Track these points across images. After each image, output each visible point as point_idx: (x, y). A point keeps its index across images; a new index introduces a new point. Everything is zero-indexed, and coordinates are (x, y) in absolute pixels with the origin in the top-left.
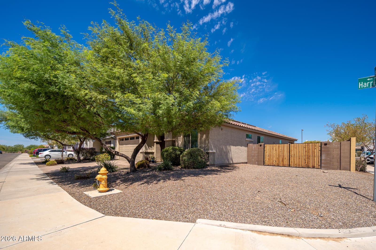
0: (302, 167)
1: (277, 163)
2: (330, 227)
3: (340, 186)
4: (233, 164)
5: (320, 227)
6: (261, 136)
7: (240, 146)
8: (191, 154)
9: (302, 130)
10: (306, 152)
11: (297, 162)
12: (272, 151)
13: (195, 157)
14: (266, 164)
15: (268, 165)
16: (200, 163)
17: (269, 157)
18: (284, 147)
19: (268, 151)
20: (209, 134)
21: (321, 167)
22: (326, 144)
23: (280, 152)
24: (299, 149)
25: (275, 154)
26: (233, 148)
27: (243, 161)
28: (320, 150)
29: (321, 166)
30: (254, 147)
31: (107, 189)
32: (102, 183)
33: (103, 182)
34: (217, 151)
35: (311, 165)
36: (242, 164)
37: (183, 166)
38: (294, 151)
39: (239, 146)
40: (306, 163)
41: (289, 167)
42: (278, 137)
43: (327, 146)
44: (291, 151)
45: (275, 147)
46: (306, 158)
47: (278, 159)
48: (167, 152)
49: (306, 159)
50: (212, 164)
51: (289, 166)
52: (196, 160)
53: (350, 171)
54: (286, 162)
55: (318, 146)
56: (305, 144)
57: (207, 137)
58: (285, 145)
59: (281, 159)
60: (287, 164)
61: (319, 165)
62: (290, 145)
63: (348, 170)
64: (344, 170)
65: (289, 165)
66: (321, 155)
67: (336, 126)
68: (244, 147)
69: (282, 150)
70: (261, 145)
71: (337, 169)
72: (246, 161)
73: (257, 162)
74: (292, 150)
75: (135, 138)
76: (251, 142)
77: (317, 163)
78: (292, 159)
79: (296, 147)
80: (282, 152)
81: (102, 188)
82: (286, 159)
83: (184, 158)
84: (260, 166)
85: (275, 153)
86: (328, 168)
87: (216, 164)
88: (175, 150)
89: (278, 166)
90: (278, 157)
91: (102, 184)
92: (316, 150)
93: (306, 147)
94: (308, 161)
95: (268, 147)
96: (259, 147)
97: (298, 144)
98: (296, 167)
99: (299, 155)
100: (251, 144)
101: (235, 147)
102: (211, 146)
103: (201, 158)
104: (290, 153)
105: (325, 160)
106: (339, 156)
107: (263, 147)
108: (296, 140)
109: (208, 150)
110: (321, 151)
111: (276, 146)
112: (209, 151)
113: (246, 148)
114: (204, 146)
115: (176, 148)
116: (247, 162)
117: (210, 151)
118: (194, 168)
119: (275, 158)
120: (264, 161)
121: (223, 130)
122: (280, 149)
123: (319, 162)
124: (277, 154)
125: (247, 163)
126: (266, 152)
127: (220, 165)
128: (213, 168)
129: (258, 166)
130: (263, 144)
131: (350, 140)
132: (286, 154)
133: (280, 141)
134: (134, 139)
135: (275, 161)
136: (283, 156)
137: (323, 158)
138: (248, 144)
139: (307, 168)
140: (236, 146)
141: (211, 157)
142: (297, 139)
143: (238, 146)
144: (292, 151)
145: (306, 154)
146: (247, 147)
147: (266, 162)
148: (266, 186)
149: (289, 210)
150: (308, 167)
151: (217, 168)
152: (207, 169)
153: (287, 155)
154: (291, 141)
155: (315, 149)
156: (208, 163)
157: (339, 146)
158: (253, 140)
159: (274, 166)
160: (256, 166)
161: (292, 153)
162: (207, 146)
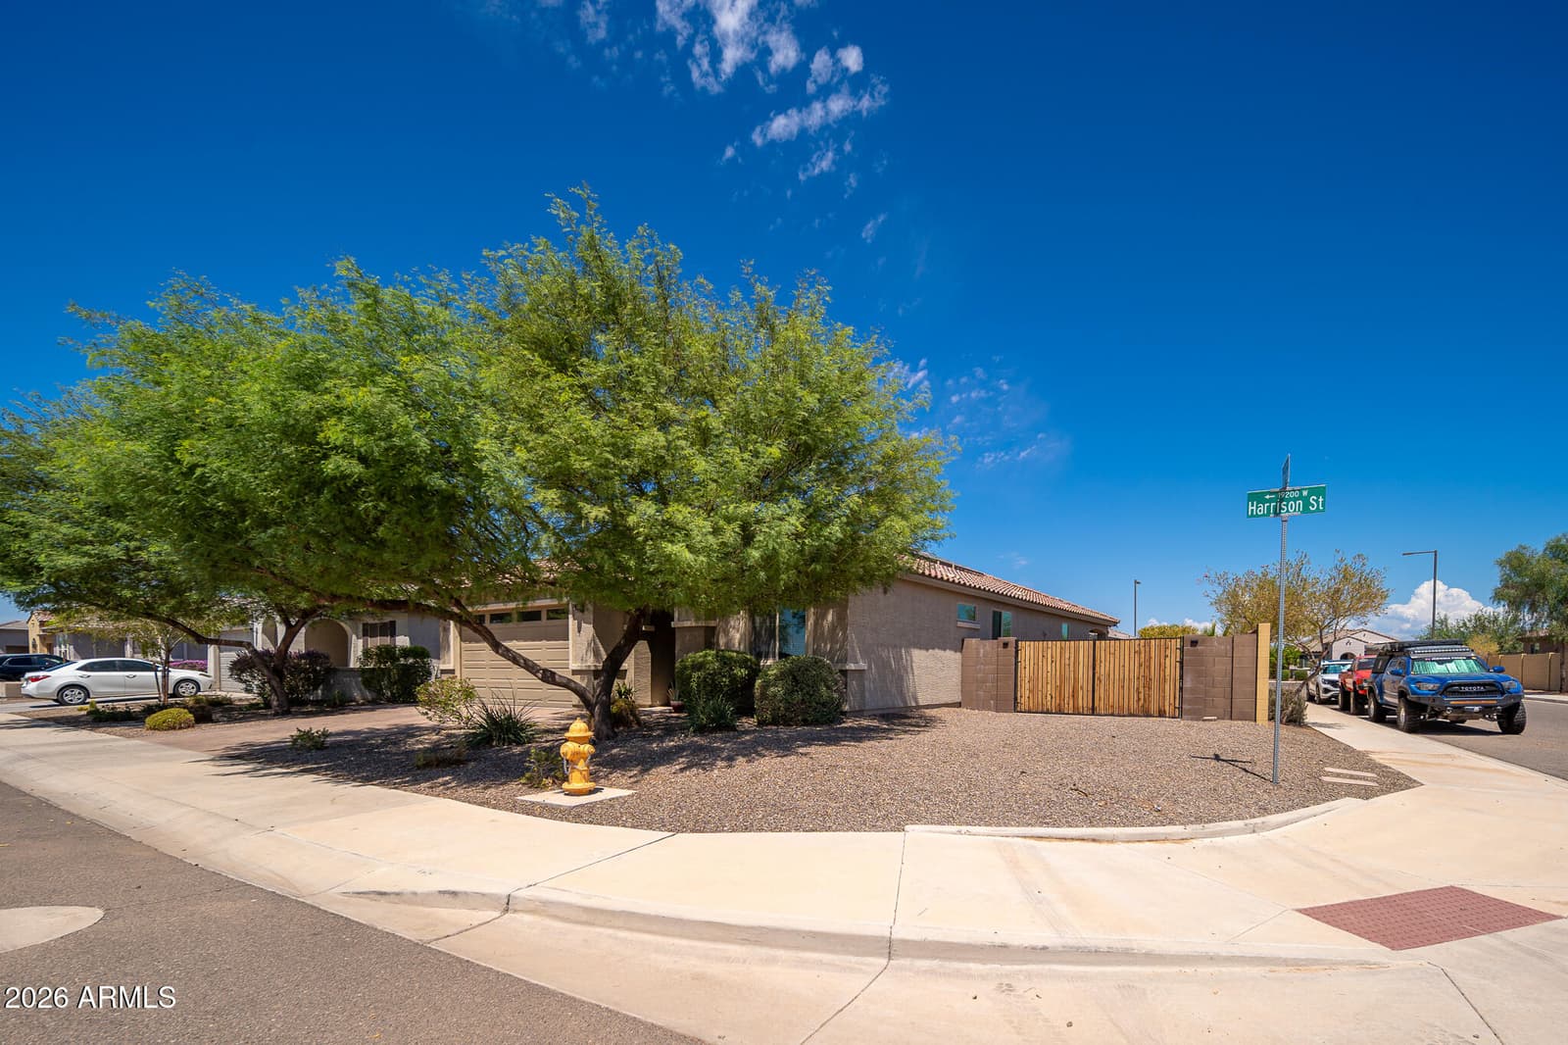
0: (1131, 715)
1: (1058, 701)
2: (1172, 822)
3: (1217, 758)
4: (918, 707)
5: (1152, 825)
6: (1003, 612)
7: (939, 648)
8: (794, 678)
9: (1136, 582)
10: (1140, 665)
11: (1114, 698)
12: (1040, 664)
13: (808, 686)
14: (1023, 707)
15: (1029, 712)
16: (824, 705)
17: (1031, 682)
18: (1077, 651)
19: (1027, 663)
20: (846, 607)
21: (1180, 713)
22: (1194, 643)
23: (1067, 667)
24: (1122, 657)
25: (1049, 674)
26: (918, 656)
27: (949, 700)
28: (1178, 659)
29: (1181, 708)
30: (982, 648)
31: (591, 785)
32: (578, 767)
33: (581, 765)
34: (870, 667)
35: (1154, 708)
36: (946, 709)
37: (768, 715)
38: (1107, 664)
39: (937, 651)
40: (1142, 702)
41: (1093, 714)
42: (1057, 612)
43: (1199, 648)
44: (1098, 662)
45: (1050, 651)
46: (1141, 685)
47: (1060, 689)
48: (699, 670)
49: (1141, 690)
50: (857, 709)
51: (1093, 711)
52: (811, 696)
53: (1255, 721)
54: (1083, 700)
55: (1174, 648)
56: (1137, 642)
57: (841, 619)
58: (1081, 643)
59: (1068, 691)
60: (1085, 705)
61: (1177, 706)
62: (1094, 644)
63: (1251, 720)
64: (1241, 720)
65: (1093, 708)
66: (1181, 677)
67: (1230, 581)
68: (952, 652)
69: (1072, 659)
70: (1006, 645)
71: (1223, 719)
72: (957, 698)
73: (992, 702)
74: (1101, 662)
75: (544, 615)
76: (974, 633)
77: (1172, 702)
78: (1100, 692)
79: (1112, 650)
80: (1072, 669)
81: (577, 782)
82: (1082, 688)
83: (772, 689)
84: (1005, 714)
85: (1049, 669)
86: (1198, 716)
87: (867, 708)
88: (726, 662)
89: (1060, 712)
90: (1058, 684)
91: (578, 770)
92: (1168, 659)
93: (1142, 649)
94: (1147, 696)
95: (1028, 649)
96: (1001, 649)
97: (1118, 642)
98: (1112, 715)
99: (1121, 676)
100: (974, 640)
101: (923, 652)
102: (853, 648)
103: (828, 688)
104: (1094, 669)
105: (1193, 690)
106: (1229, 678)
107: (1011, 649)
108: (1115, 624)
109: (844, 660)
110: (1181, 663)
111: (1053, 648)
112: (847, 667)
113: (958, 655)
114: (829, 646)
115: (732, 657)
116: (960, 703)
117: (851, 666)
118: (805, 722)
119: (1049, 686)
120: (1016, 699)
121: (888, 595)
122: (1067, 656)
123: (1177, 696)
124: (1058, 673)
125: (959, 705)
126: (1023, 665)
127: (880, 712)
128: (865, 723)
129: (998, 714)
130: (1013, 639)
131: (1256, 632)
132: (1083, 673)
133: (1065, 627)
134: (539, 619)
135: (1049, 698)
136: (1076, 680)
137: (1187, 684)
138: (963, 641)
139: (1144, 716)
140: (927, 650)
141: (853, 684)
142: (1116, 618)
143: (933, 649)
144: (1103, 665)
145: (1142, 673)
146: (961, 652)
147: (1023, 699)
148: (1038, 761)
149: (1094, 804)
150: (1148, 715)
151: (875, 723)
152: (843, 725)
153: (1085, 676)
154: (1097, 629)
155: (1166, 656)
156: (846, 708)
157: (1229, 647)
158: (978, 627)
159: (1048, 712)
160: (990, 713)
161: (1101, 670)
162: (841, 648)
